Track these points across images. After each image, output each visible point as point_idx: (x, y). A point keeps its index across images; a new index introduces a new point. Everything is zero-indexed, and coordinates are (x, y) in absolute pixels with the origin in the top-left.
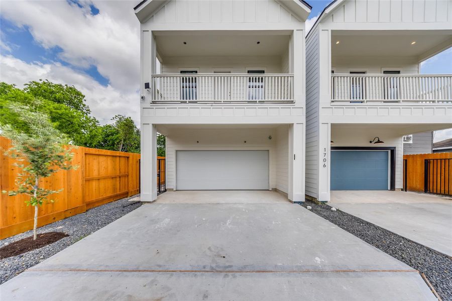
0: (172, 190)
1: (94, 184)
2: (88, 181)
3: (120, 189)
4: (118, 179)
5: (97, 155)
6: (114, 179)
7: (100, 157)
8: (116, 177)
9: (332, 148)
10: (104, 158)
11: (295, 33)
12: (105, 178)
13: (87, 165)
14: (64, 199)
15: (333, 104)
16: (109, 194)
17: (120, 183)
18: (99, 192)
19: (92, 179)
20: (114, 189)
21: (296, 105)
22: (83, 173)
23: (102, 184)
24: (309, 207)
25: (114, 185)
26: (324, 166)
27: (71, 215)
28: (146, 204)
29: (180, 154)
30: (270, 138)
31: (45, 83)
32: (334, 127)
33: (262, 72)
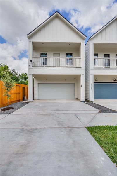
0: (36, 99)
3: (18, 98)
4: (17, 94)
9: (94, 82)
11: (81, 43)
12: (14, 94)
15: (94, 68)
16: (15, 100)
17: (18, 96)
20: (16, 98)
21: (82, 68)
24: (86, 103)
25: (16, 96)
26: (92, 89)
28: (30, 103)
29: (39, 84)
30: (75, 78)
32: (95, 76)
33: (71, 54)
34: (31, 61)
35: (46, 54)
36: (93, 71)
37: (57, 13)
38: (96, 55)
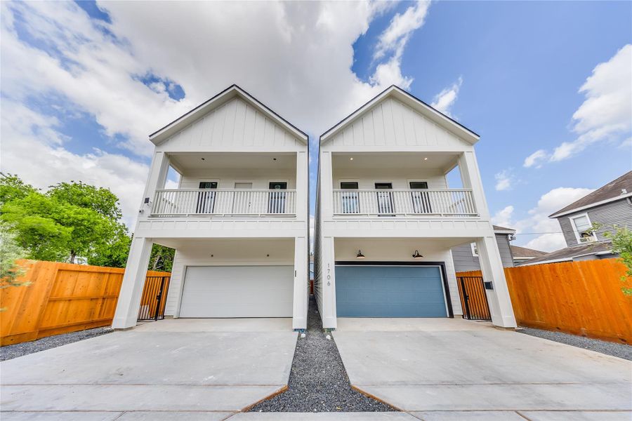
0: (170, 317)
1: (61, 306)
2: (52, 301)
3: (100, 314)
4: (100, 301)
5: (76, 271)
6: (94, 301)
7: (80, 274)
8: (97, 299)
9: (337, 263)
10: (86, 275)
12: (79, 299)
13: (58, 284)
14: (10, 322)
15: (336, 217)
16: (79, 320)
17: (102, 306)
18: (66, 317)
19: (60, 300)
20: (91, 313)
21: (298, 219)
22: (47, 292)
23: (73, 306)
24: (303, 335)
25: (92, 309)
26: (329, 284)
27: (11, 342)
28: (117, 332)
29: (190, 270)
31: (75, 184)
32: (338, 241)
33: (284, 184)
34: (146, 200)
35: (215, 184)
36: (333, 229)
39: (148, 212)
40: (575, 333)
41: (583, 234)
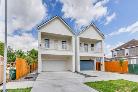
9: (80, 60)
11: (73, 37)
21: (73, 52)
28: (39, 74)
29: (43, 61)
30: (68, 57)
33: (65, 42)
34: (40, 45)
35: (49, 40)
37: (58, 16)
38: (80, 43)
39: (40, 48)
40: (116, 72)
41: (115, 55)
